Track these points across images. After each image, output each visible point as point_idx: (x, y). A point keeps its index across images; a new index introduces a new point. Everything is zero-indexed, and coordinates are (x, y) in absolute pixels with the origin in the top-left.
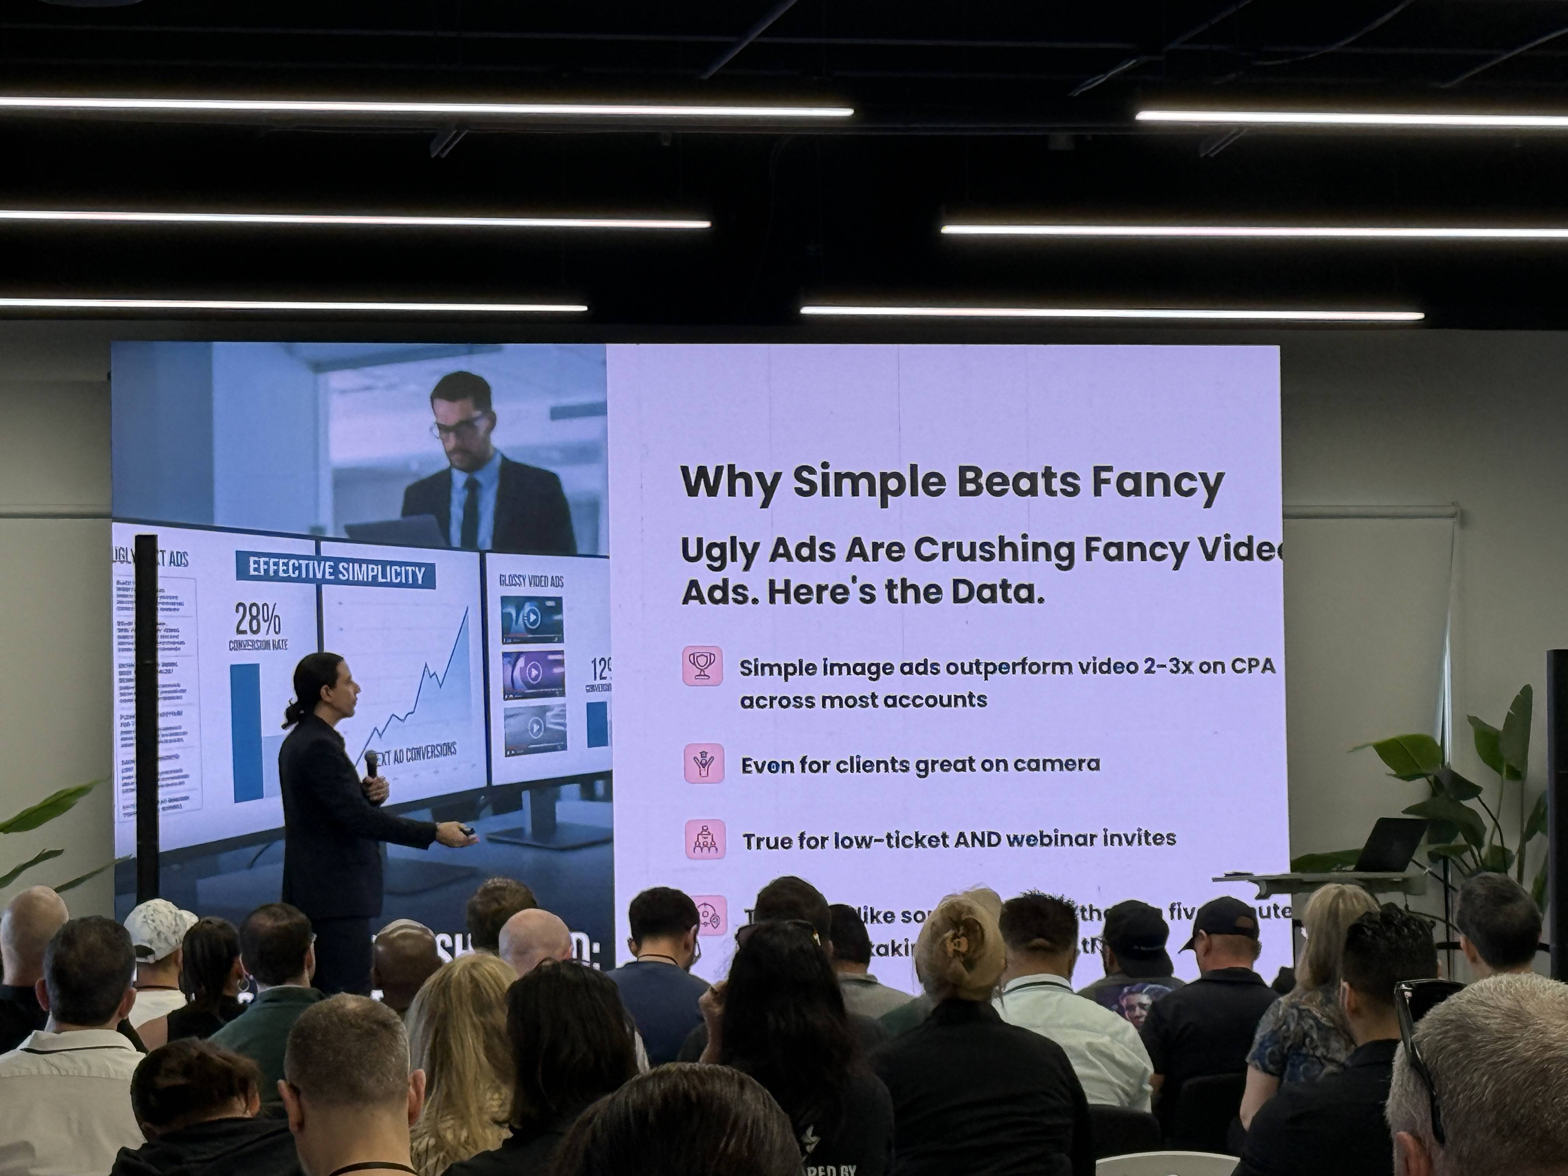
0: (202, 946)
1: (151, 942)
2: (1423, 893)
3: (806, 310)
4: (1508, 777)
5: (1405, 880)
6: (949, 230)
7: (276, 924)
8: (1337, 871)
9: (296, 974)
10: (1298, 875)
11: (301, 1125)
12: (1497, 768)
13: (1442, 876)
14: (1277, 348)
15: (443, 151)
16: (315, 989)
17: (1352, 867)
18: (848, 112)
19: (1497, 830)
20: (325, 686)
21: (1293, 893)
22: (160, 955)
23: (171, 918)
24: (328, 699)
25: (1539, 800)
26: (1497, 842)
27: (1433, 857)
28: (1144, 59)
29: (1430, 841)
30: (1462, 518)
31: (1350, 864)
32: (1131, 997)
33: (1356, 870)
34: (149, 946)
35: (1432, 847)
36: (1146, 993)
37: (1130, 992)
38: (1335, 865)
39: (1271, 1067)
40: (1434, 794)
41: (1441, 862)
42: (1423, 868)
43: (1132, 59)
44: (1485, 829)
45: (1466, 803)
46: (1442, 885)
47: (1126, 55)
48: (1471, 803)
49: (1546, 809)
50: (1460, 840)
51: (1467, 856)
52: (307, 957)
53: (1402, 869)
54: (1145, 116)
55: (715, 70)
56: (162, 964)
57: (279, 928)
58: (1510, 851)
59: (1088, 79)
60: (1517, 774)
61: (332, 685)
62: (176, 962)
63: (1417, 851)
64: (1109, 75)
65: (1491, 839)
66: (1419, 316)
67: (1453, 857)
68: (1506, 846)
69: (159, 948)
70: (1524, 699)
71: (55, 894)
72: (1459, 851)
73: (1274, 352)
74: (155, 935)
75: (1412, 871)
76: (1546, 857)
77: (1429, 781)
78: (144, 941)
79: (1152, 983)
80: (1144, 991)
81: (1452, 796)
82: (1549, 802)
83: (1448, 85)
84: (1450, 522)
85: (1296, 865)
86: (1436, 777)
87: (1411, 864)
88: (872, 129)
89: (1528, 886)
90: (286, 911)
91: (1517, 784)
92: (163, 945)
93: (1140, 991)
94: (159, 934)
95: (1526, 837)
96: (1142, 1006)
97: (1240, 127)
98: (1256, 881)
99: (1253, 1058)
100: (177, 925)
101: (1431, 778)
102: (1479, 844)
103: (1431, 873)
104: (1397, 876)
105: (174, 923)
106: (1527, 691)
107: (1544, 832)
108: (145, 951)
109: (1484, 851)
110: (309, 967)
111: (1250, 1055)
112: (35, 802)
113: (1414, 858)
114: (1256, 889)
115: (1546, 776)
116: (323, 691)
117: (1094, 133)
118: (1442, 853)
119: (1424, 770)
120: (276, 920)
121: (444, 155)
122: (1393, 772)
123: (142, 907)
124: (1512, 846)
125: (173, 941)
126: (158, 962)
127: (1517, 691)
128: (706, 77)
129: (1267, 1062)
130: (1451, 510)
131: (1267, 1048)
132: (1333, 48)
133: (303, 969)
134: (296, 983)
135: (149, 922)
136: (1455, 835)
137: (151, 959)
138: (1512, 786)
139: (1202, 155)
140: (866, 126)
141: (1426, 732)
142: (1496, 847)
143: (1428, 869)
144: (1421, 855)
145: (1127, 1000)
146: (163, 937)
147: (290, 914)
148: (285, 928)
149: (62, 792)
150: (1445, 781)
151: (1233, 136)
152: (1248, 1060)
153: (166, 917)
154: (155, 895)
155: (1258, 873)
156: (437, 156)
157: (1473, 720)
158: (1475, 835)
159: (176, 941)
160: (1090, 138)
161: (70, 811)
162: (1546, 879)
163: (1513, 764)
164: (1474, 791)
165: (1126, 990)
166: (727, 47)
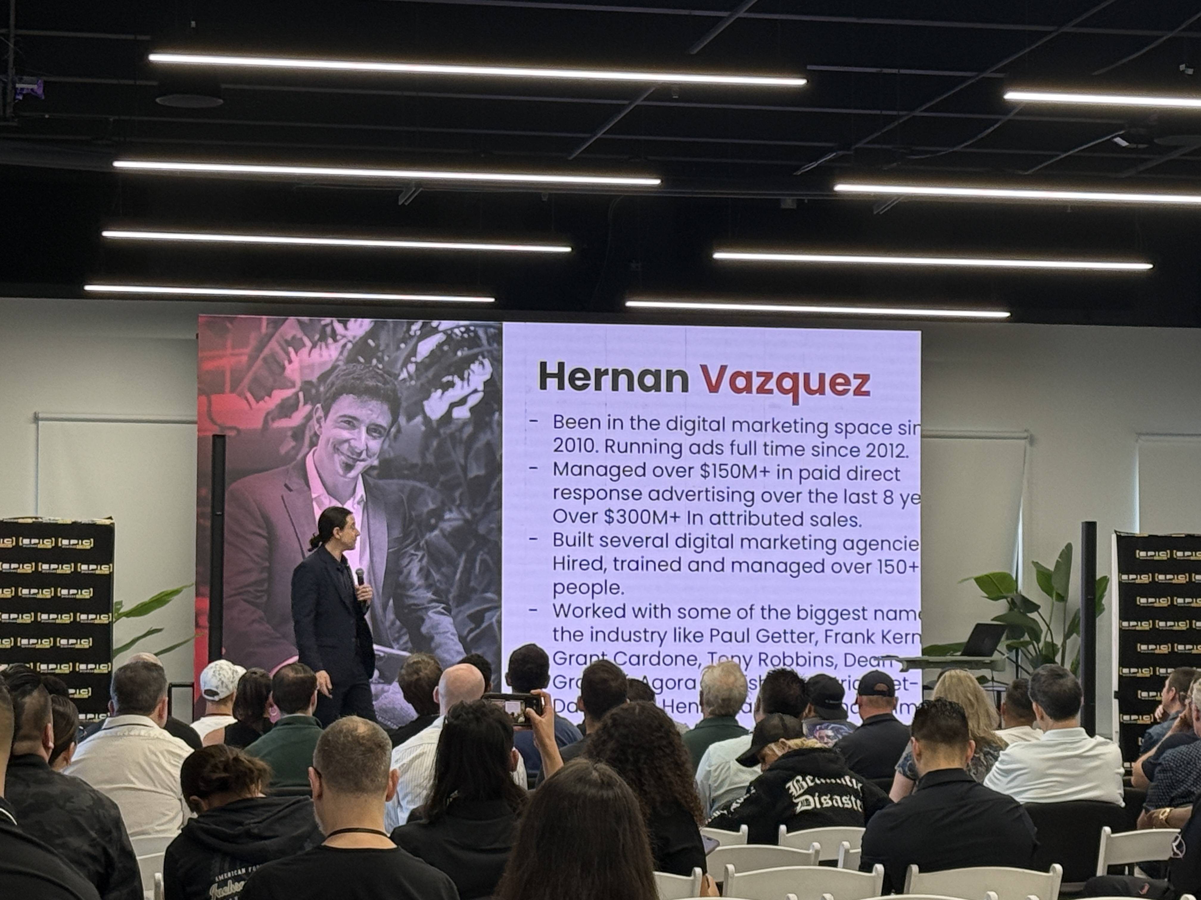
0: (251, 688)
1: (217, 687)
2: (1003, 670)
3: (629, 304)
4: (1057, 600)
5: (992, 662)
6: (717, 256)
7: (295, 676)
8: (950, 655)
9: (305, 708)
10: (926, 658)
11: (320, 796)
12: (1050, 595)
13: (1014, 659)
14: (920, 332)
15: (406, 201)
16: (314, 718)
17: (959, 653)
18: (657, 182)
19: (1049, 632)
20: (338, 528)
21: (923, 669)
22: (222, 695)
23: (230, 673)
24: (338, 536)
25: (1076, 614)
26: (1049, 639)
27: (1010, 648)
28: (841, 153)
29: (1008, 638)
30: (1032, 440)
31: (959, 651)
32: (822, 731)
33: (962, 655)
34: (215, 689)
35: (1009, 642)
36: (832, 729)
37: (820, 729)
38: (948, 652)
39: (909, 773)
40: (1011, 609)
41: (1014, 651)
42: (1004, 655)
43: (832, 152)
44: (1042, 631)
45: (1030, 615)
46: (1015, 665)
47: (831, 150)
48: (1034, 615)
49: (1079, 620)
50: (1027, 638)
51: (1031, 647)
52: (312, 698)
53: (991, 654)
54: (840, 188)
55: (574, 155)
56: (224, 701)
57: (297, 678)
58: (1056, 645)
59: (804, 165)
60: (1062, 598)
61: (342, 528)
62: (232, 700)
63: (1000, 644)
64: (819, 162)
65: (1045, 637)
66: (1007, 314)
67: (1022, 648)
68: (1055, 642)
69: (222, 692)
70: (1067, 553)
71: (155, 657)
72: (1026, 644)
73: (917, 335)
74: (220, 683)
75: (996, 656)
76: (1079, 651)
77: (1008, 601)
78: (211, 686)
79: (834, 723)
80: (830, 727)
81: (1022, 611)
82: (1081, 615)
83: (1026, 173)
84: (1023, 441)
85: (924, 652)
86: (1012, 599)
87: (996, 652)
88: (669, 192)
89: (1068, 666)
90: (303, 669)
91: (1062, 604)
92: (225, 690)
93: (826, 728)
94: (222, 683)
95: (1067, 636)
96: (828, 737)
97: (899, 196)
98: (900, 661)
99: (899, 767)
100: (234, 677)
101: (1009, 599)
102: (1038, 641)
103: (1008, 658)
104: (987, 659)
105: (232, 676)
106: (1069, 547)
107: (1078, 634)
108: (213, 693)
109: (1041, 645)
110: (313, 704)
111: (898, 765)
112: (146, 599)
113: (998, 648)
114: (900, 666)
115: (1080, 600)
116: (335, 531)
117: (810, 198)
118: (1016, 646)
119: (1005, 594)
120: (297, 673)
121: (406, 204)
122: (986, 595)
123: (212, 665)
124: (1058, 642)
125: (231, 687)
126: (220, 700)
127: (1063, 547)
128: (571, 158)
129: (907, 769)
130: (1025, 435)
131: (908, 761)
132: (955, 149)
133: (308, 706)
134: (304, 713)
135: (217, 675)
136: (1024, 635)
137: (216, 698)
138: (1060, 605)
139: (875, 213)
140: (669, 190)
141: (1007, 571)
142: (1049, 643)
143: (1006, 655)
144: (1002, 646)
145: (820, 733)
146: (224, 685)
147: (305, 671)
148: (301, 678)
149: (163, 592)
150: (1018, 602)
151: (895, 200)
152: (896, 768)
153: (228, 673)
154: (220, 657)
155: (901, 656)
156: (403, 204)
157: (1036, 564)
158: (1036, 636)
159: (233, 687)
160: (806, 201)
161: (167, 605)
162: (1079, 663)
163: (1060, 592)
164: (1035, 607)
165: (818, 727)
166: (584, 140)
